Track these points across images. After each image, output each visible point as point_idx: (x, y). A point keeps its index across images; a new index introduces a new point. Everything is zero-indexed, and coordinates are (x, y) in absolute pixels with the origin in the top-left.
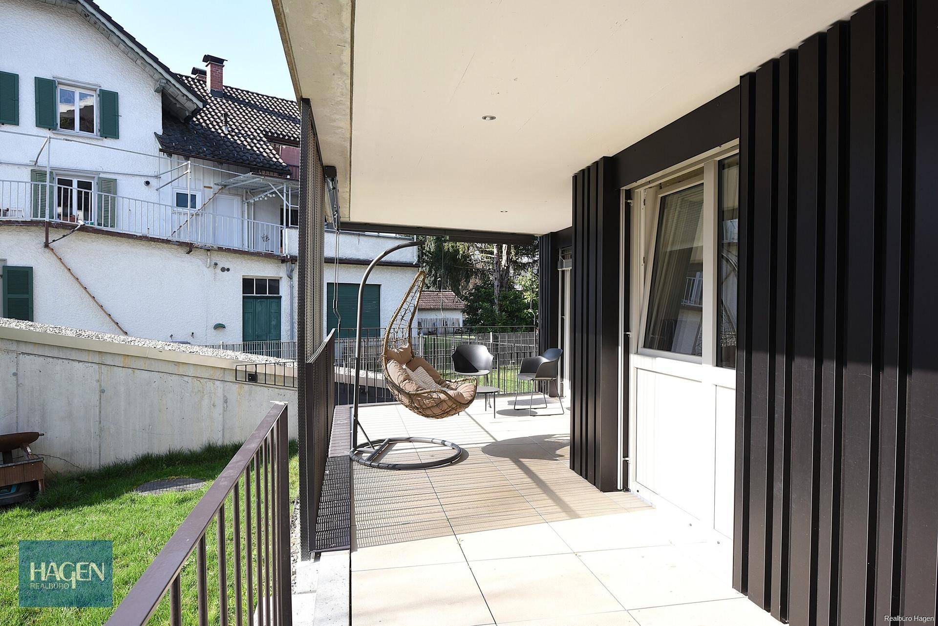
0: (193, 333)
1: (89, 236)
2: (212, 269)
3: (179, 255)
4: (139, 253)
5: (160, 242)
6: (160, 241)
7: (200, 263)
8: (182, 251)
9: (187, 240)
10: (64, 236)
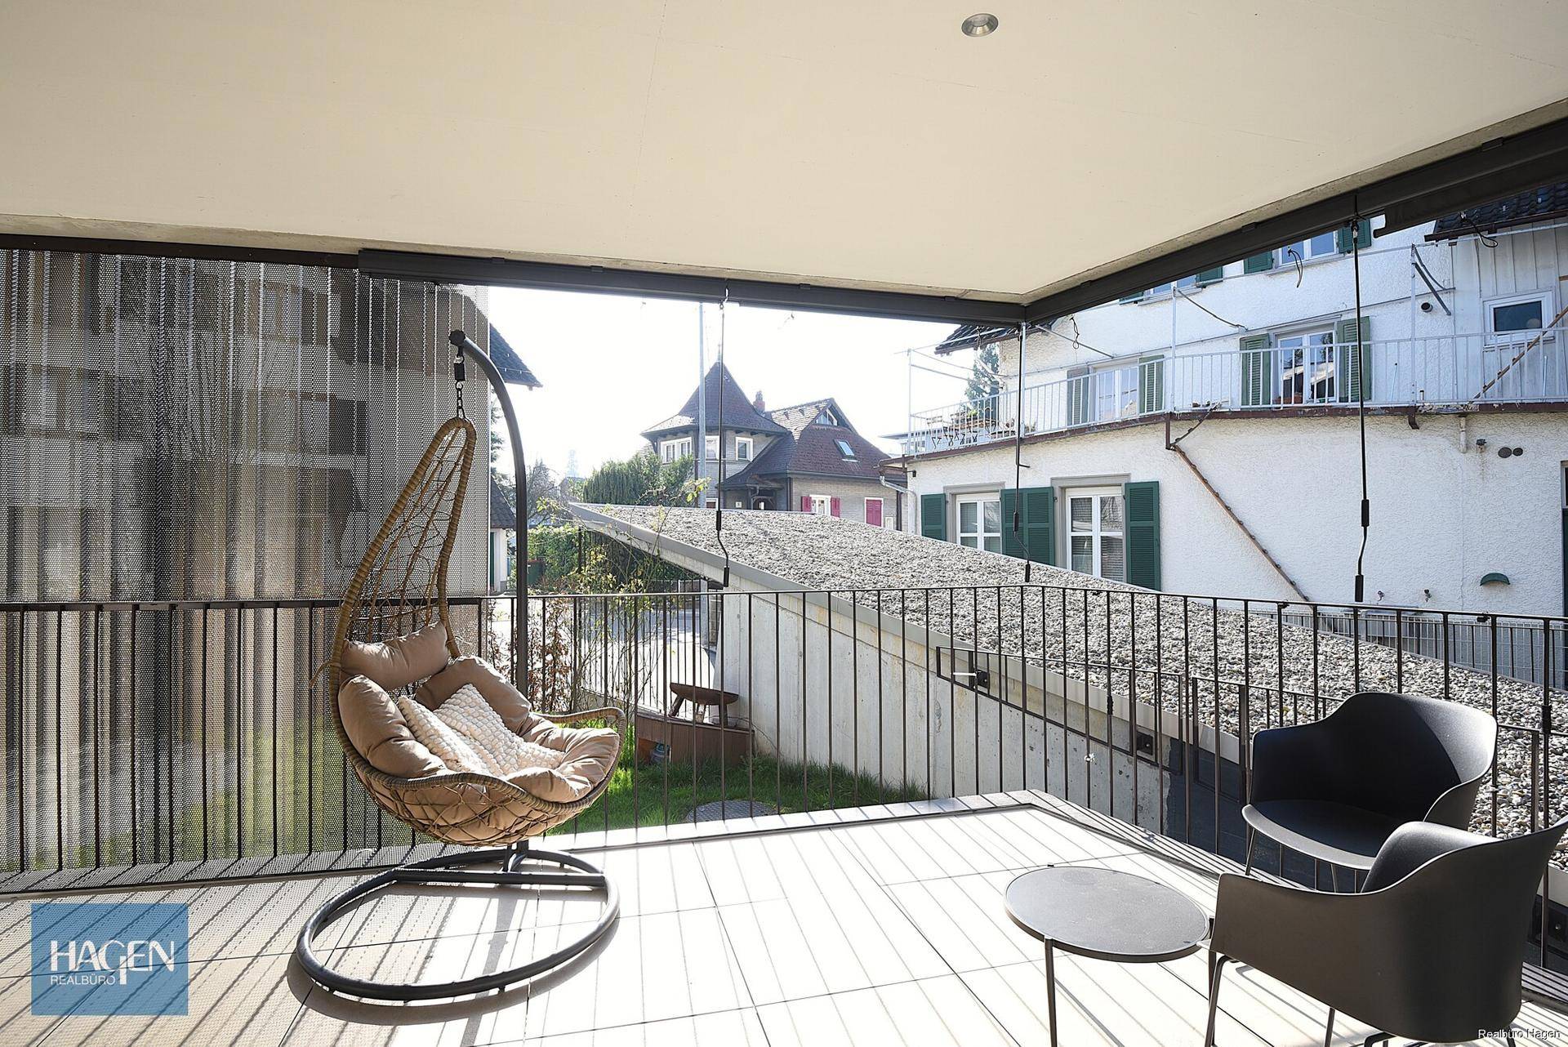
0: (1427, 591)
1: (1235, 424)
2: (1473, 454)
3: (1396, 435)
4: (1317, 440)
5: (1349, 415)
6: (1347, 412)
7: (1443, 443)
8: (1402, 424)
9: (1405, 400)
10: (1190, 431)
